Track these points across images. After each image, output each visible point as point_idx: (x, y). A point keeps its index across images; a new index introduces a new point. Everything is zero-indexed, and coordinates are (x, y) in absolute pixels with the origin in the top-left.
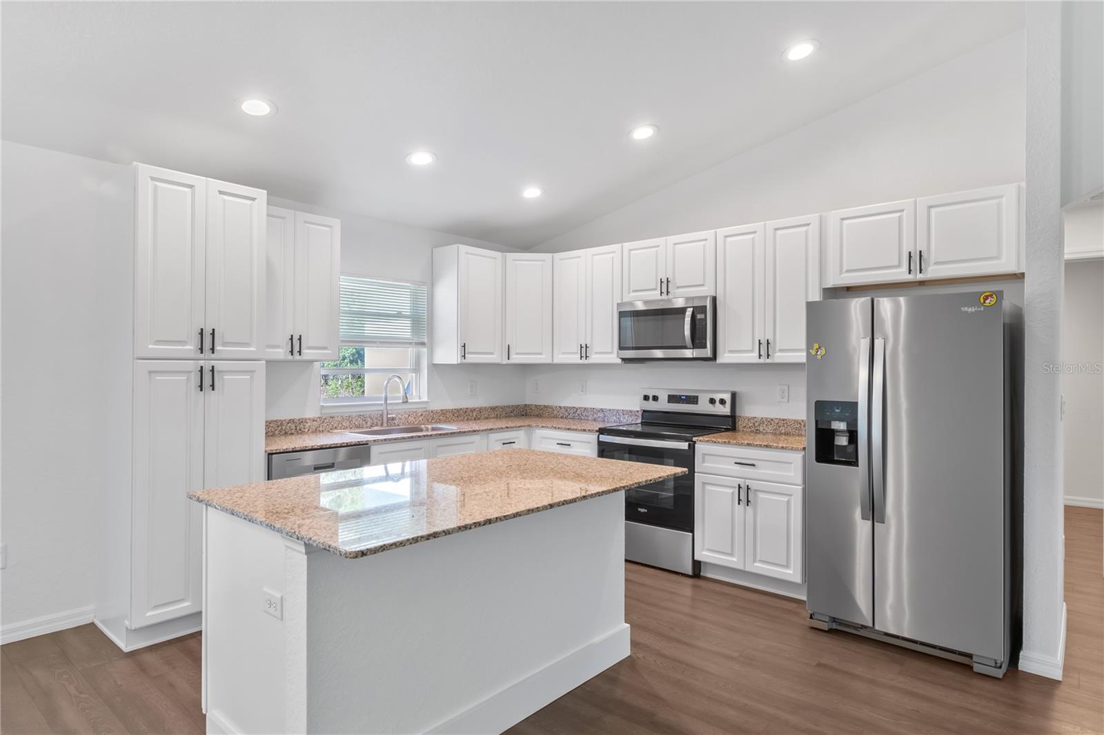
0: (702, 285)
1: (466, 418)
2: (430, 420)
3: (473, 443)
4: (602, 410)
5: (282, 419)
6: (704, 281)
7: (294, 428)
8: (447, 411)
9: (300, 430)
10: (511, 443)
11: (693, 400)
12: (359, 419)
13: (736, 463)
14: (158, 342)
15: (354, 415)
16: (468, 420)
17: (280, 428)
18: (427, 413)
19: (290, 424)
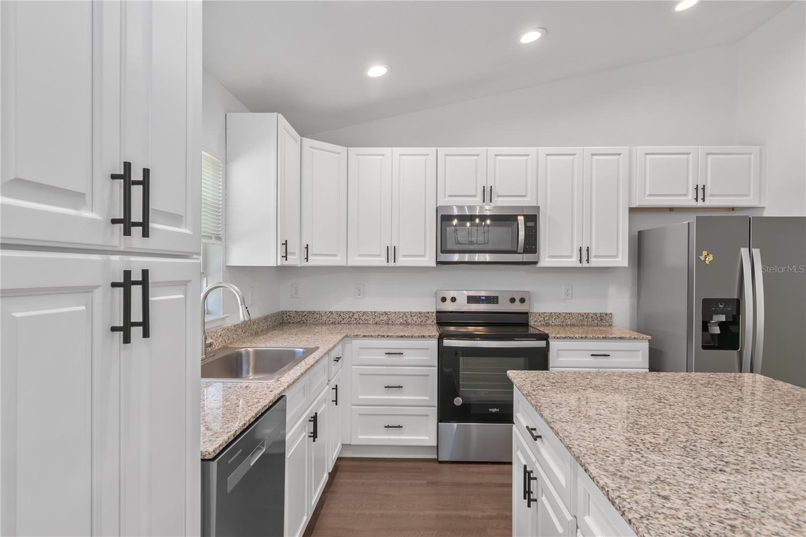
0: (524, 196)
4: (386, 313)
6: (526, 192)
11: (492, 300)
13: (592, 355)
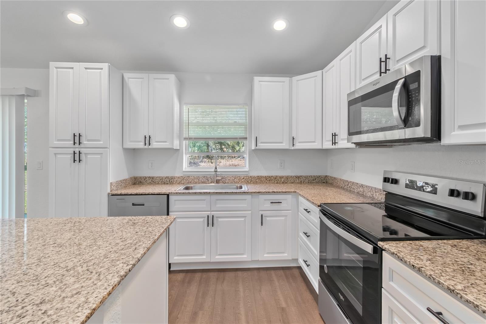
0: (423, 48)
1: (276, 182)
2: (249, 181)
3: (246, 200)
5: (163, 176)
7: (168, 181)
8: (261, 177)
9: (172, 182)
10: (279, 203)
12: (204, 179)
14: (58, 140)
15: (201, 176)
16: (277, 183)
17: (161, 181)
18: (247, 177)
19: (166, 179)
